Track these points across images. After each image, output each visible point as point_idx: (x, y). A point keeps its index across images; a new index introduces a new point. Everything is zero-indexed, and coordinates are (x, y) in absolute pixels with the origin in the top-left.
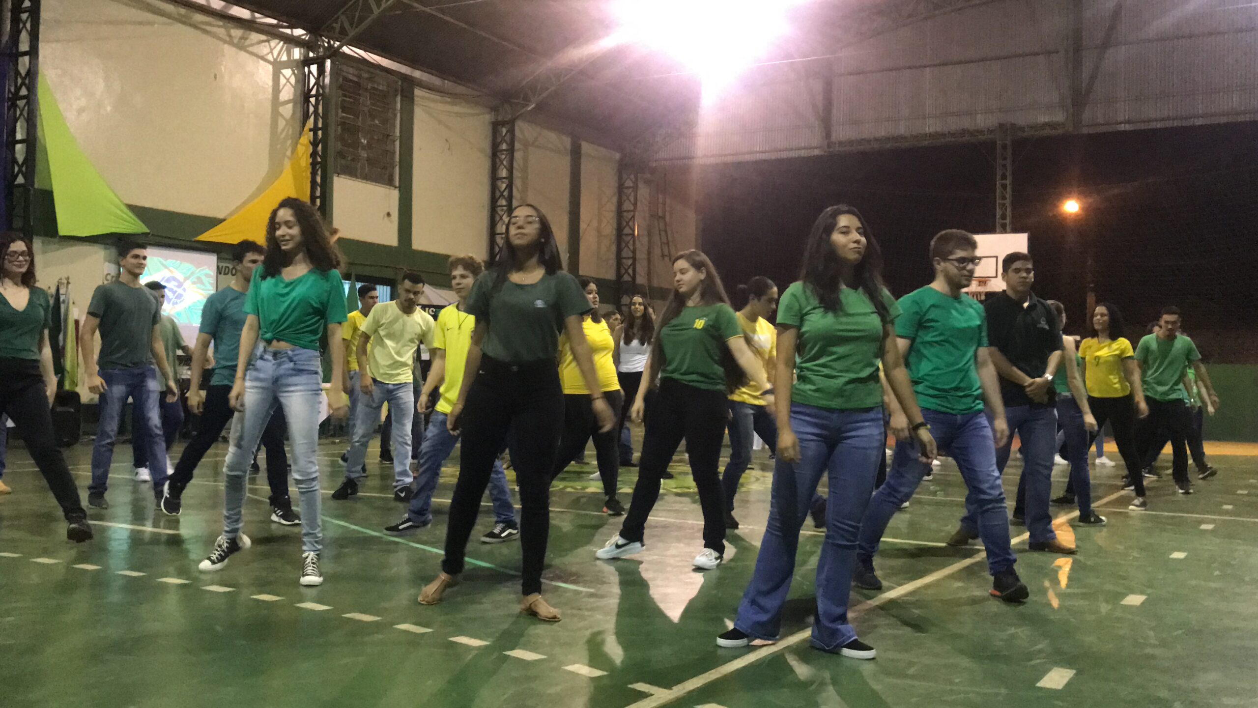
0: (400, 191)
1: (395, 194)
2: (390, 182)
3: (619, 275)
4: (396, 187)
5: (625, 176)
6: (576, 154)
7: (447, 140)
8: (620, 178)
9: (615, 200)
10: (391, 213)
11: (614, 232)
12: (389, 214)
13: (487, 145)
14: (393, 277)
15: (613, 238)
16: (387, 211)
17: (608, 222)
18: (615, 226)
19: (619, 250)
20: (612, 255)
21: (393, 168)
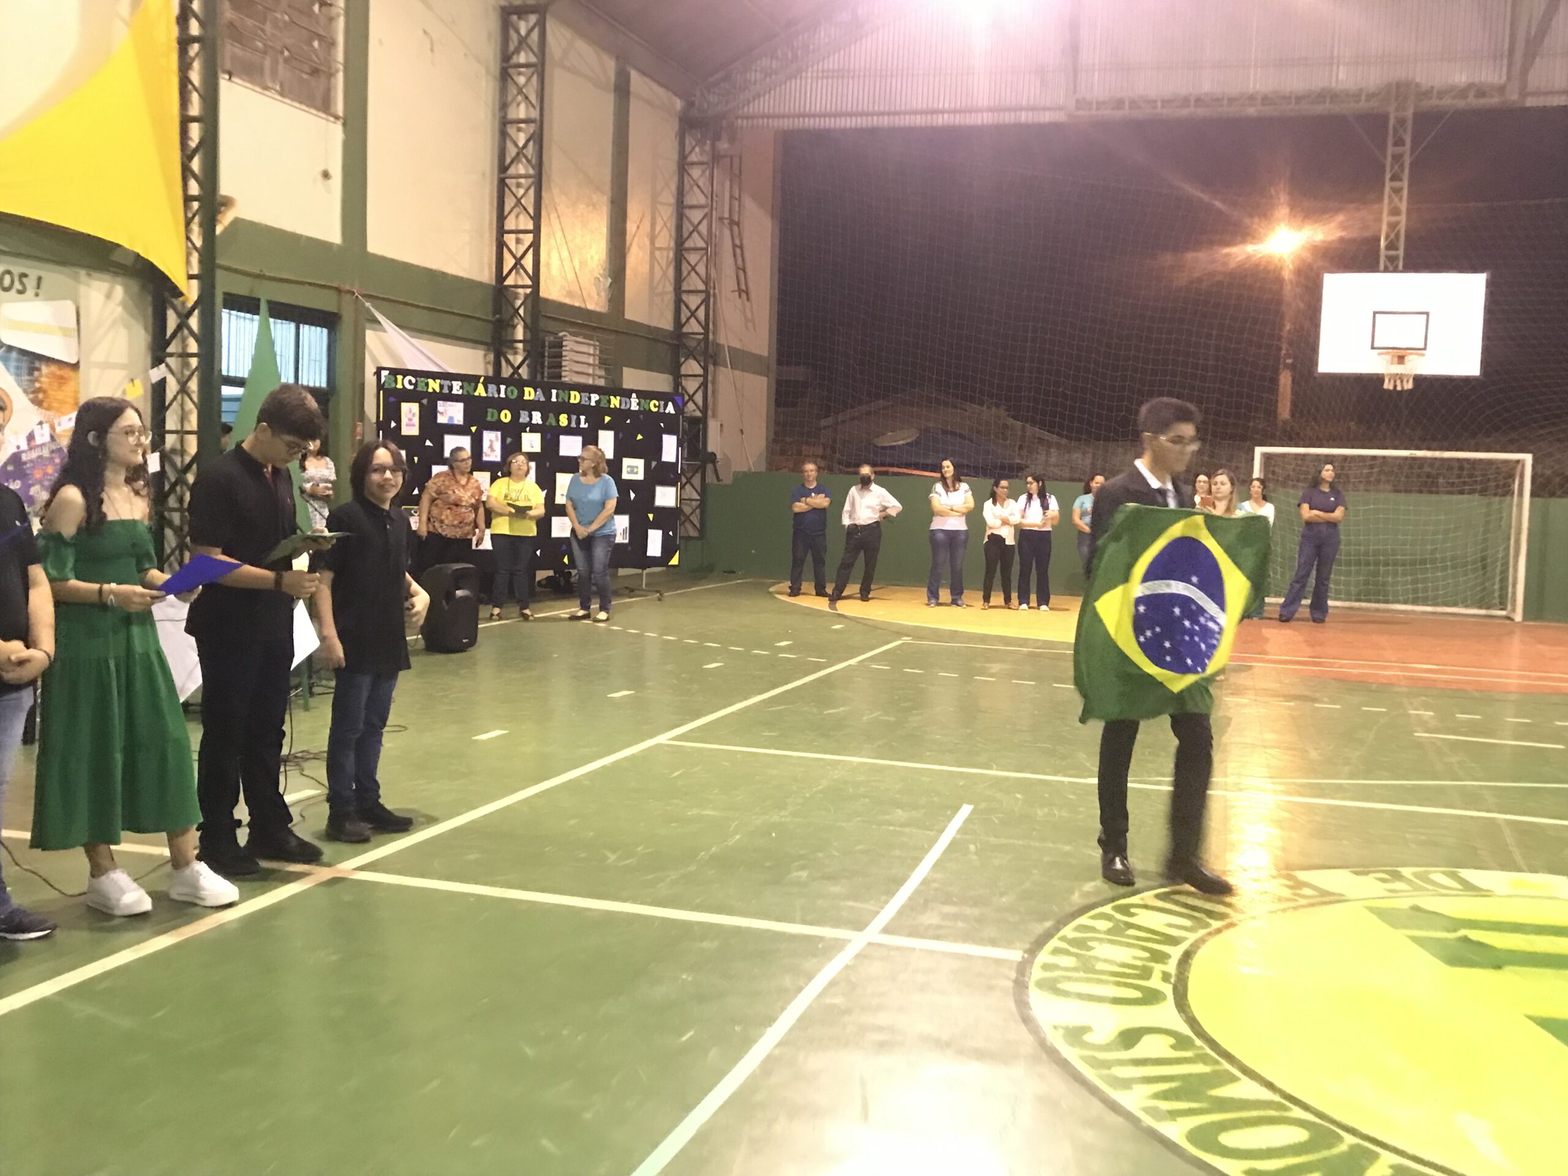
0: (344, 125)
1: (336, 133)
2: (325, 106)
3: (678, 323)
4: (337, 118)
5: (689, 141)
6: (622, 90)
7: (425, 32)
8: (682, 144)
9: (674, 186)
10: (331, 172)
11: (672, 244)
12: (326, 175)
13: (490, 52)
14: (336, 311)
15: (671, 255)
16: (322, 168)
17: (665, 224)
18: (673, 234)
19: (679, 279)
20: (670, 288)
21: (331, 75)
